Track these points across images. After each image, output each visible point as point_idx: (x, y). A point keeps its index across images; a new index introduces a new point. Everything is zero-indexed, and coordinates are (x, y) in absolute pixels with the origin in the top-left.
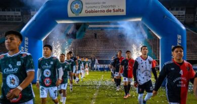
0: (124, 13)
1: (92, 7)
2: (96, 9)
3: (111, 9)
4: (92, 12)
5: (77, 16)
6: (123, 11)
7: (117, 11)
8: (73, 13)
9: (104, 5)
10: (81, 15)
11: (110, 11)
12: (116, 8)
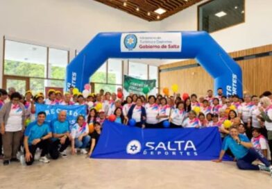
0: (179, 50)
1: (146, 42)
2: (151, 44)
3: (167, 44)
4: (146, 47)
5: (131, 51)
6: (178, 47)
7: (172, 47)
8: (126, 47)
9: (160, 40)
10: (135, 50)
11: (165, 47)
12: (172, 44)
